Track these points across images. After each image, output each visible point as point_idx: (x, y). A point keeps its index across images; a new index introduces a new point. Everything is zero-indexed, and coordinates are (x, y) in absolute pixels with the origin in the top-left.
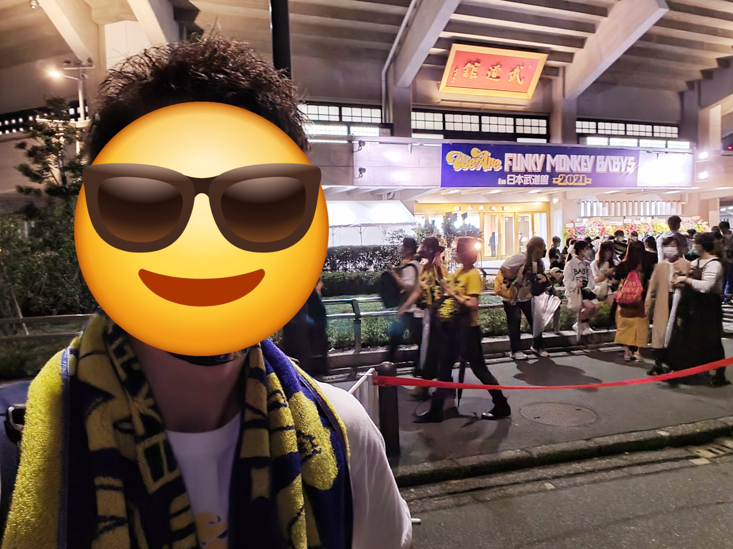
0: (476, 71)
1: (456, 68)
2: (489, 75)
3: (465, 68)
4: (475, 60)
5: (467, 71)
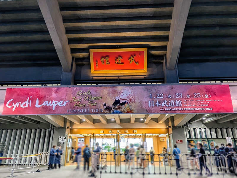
0: (108, 61)
1: (97, 61)
2: (117, 63)
4: (105, 56)
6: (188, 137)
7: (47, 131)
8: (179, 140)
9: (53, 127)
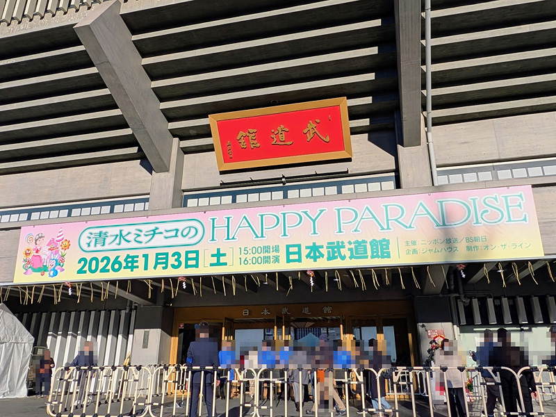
0: (254, 138)
2: (275, 139)
3: (238, 138)
5: (242, 141)
7: (123, 313)
8: (434, 331)
9: (134, 305)
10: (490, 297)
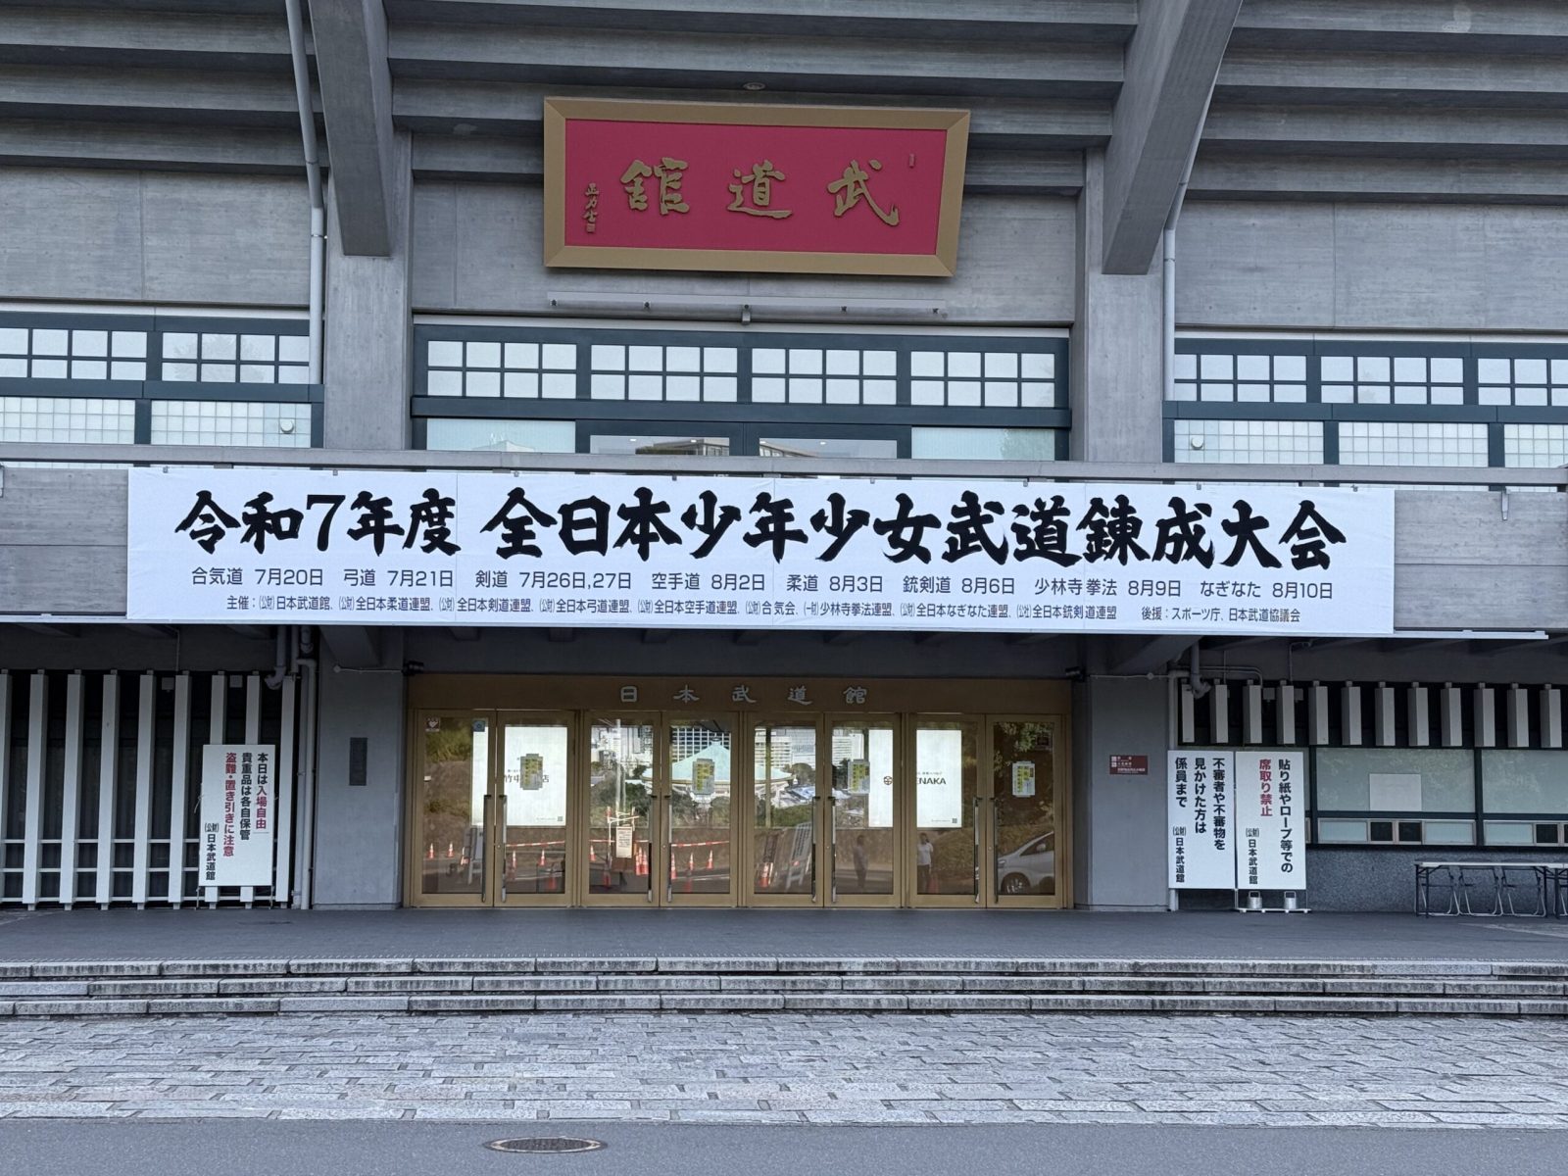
0: (676, 186)
2: (740, 199)
3: (626, 179)
5: (637, 189)
6: (1189, 735)
7: (253, 685)
8: (1124, 758)
9: (296, 663)
10: (1256, 682)
